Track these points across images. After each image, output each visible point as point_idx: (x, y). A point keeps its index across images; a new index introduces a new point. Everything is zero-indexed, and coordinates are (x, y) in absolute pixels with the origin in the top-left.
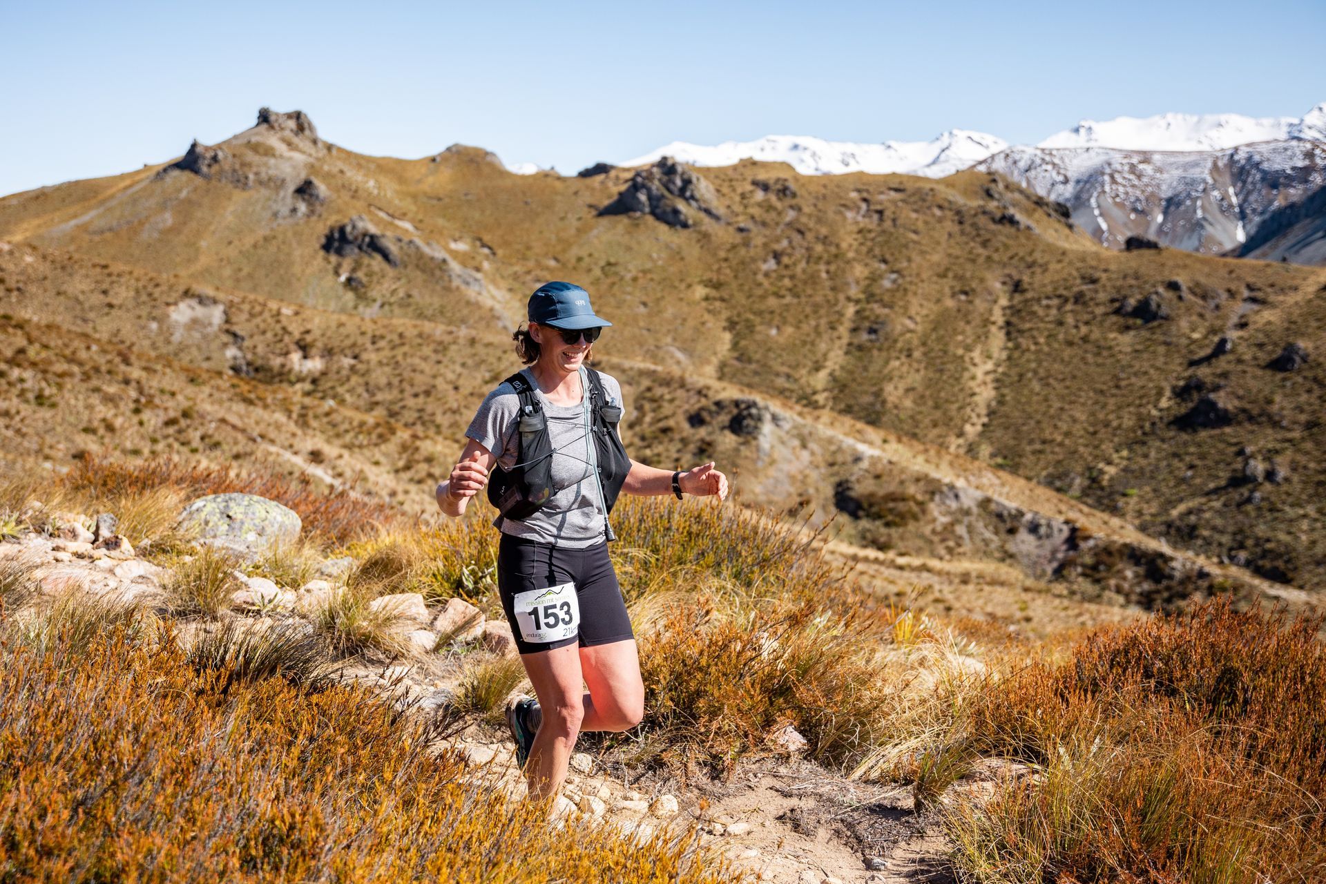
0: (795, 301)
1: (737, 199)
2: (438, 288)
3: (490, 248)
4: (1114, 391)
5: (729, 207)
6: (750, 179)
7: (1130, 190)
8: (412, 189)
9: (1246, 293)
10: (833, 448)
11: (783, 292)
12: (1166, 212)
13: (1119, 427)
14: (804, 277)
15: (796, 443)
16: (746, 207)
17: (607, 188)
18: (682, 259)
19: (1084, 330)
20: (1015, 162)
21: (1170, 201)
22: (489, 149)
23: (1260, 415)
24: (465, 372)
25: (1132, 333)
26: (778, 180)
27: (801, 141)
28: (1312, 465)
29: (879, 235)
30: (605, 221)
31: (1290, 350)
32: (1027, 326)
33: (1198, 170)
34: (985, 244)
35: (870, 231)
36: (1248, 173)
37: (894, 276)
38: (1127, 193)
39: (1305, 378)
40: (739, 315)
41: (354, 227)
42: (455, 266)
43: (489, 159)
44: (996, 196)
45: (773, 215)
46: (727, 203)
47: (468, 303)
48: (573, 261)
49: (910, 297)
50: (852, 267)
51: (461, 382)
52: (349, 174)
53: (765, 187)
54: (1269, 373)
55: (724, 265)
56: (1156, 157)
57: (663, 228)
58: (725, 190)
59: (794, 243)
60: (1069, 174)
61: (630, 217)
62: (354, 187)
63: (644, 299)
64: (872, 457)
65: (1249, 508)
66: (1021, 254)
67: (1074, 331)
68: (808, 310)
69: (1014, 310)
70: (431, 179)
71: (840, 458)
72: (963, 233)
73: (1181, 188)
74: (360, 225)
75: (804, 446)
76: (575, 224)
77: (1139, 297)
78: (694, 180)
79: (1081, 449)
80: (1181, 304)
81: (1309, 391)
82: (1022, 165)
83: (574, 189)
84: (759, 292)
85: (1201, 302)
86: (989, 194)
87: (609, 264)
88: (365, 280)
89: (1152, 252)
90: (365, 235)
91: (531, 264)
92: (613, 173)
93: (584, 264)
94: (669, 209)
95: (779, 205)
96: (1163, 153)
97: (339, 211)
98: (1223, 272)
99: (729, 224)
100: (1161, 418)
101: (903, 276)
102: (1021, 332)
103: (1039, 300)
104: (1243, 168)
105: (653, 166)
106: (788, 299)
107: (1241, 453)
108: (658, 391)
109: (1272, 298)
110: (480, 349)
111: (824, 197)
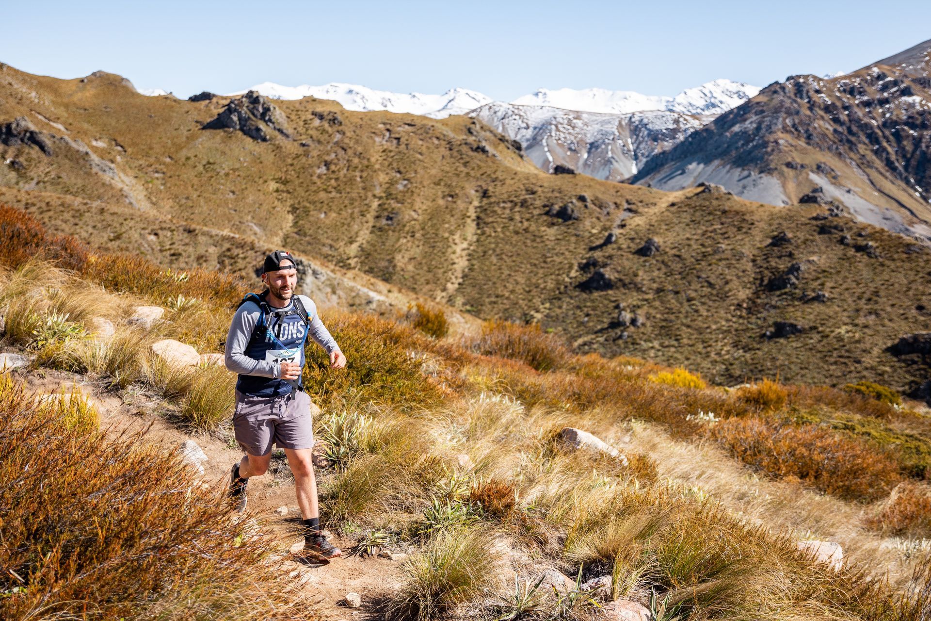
0: (338, 195)
1: (302, 123)
2: (82, 173)
3: (122, 147)
4: (543, 265)
5: (295, 129)
6: (310, 111)
7: (567, 136)
8: (65, 100)
9: (626, 206)
10: (354, 294)
11: (330, 189)
12: (589, 152)
13: (545, 288)
14: (344, 180)
15: (329, 290)
16: (307, 130)
17: (210, 110)
18: (261, 162)
19: (526, 224)
20: (495, 113)
21: (592, 145)
22: (124, 76)
23: (630, 283)
24: (95, 232)
25: (556, 227)
26: (330, 112)
27: (355, 88)
28: (658, 316)
29: (396, 155)
30: (208, 133)
31: (649, 242)
32: (490, 220)
33: (610, 126)
34: (465, 164)
35: (391, 151)
36: (640, 130)
37: (406, 182)
38: (565, 138)
39: (657, 261)
40: (299, 203)
41: (18, 125)
42: (95, 158)
43: (124, 83)
44: (475, 133)
45: (326, 136)
46: (295, 126)
47: (104, 184)
48: (183, 159)
49: (415, 196)
50: (378, 175)
51: (92, 239)
52: (16, 86)
53: (321, 117)
54: (636, 256)
55: (291, 168)
56: (584, 116)
57: (249, 140)
58: (293, 117)
59: (339, 156)
60: (529, 123)
61: (225, 132)
62: (19, 96)
63: (233, 188)
64: (379, 301)
65: (620, 342)
66: (489, 173)
67: (520, 225)
68: (347, 202)
69: (483, 210)
70: (79, 95)
71: (357, 301)
72: (451, 156)
73: (599, 137)
74: (23, 123)
75: (334, 292)
76: (186, 133)
77: (561, 205)
78: (272, 109)
79: (521, 302)
80: (587, 211)
81: (659, 269)
82: (500, 114)
83: (186, 109)
84: (314, 188)
85: (598, 209)
86: (470, 132)
87: (209, 163)
88: (25, 163)
89: (571, 176)
90: (26, 131)
91: (152, 160)
92: (214, 100)
93: (191, 162)
94: (253, 128)
95: (330, 130)
96: (589, 113)
97: (7, 113)
98: (613, 192)
99: (295, 140)
100: (571, 283)
101: (412, 183)
102: (486, 223)
103: (498, 203)
104: (637, 126)
105: (243, 97)
106: (333, 194)
107: (617, 307)
108: (235, 251)
109: (641, 210)
110: (108, 217)
111: (361, 126)
